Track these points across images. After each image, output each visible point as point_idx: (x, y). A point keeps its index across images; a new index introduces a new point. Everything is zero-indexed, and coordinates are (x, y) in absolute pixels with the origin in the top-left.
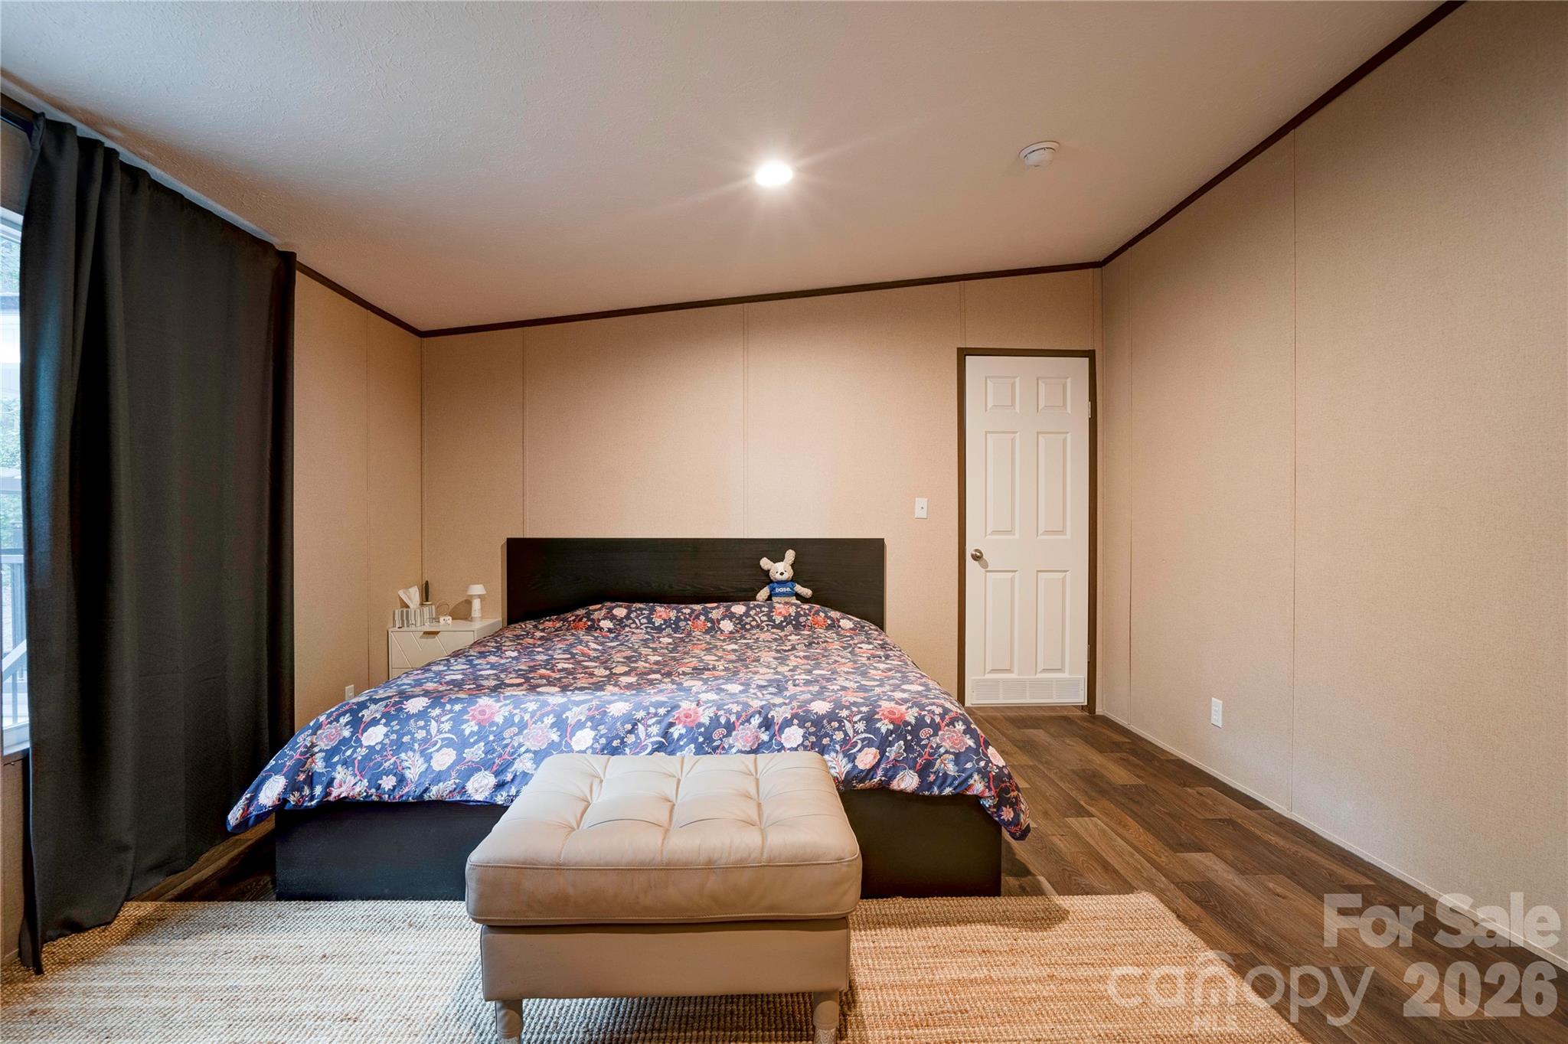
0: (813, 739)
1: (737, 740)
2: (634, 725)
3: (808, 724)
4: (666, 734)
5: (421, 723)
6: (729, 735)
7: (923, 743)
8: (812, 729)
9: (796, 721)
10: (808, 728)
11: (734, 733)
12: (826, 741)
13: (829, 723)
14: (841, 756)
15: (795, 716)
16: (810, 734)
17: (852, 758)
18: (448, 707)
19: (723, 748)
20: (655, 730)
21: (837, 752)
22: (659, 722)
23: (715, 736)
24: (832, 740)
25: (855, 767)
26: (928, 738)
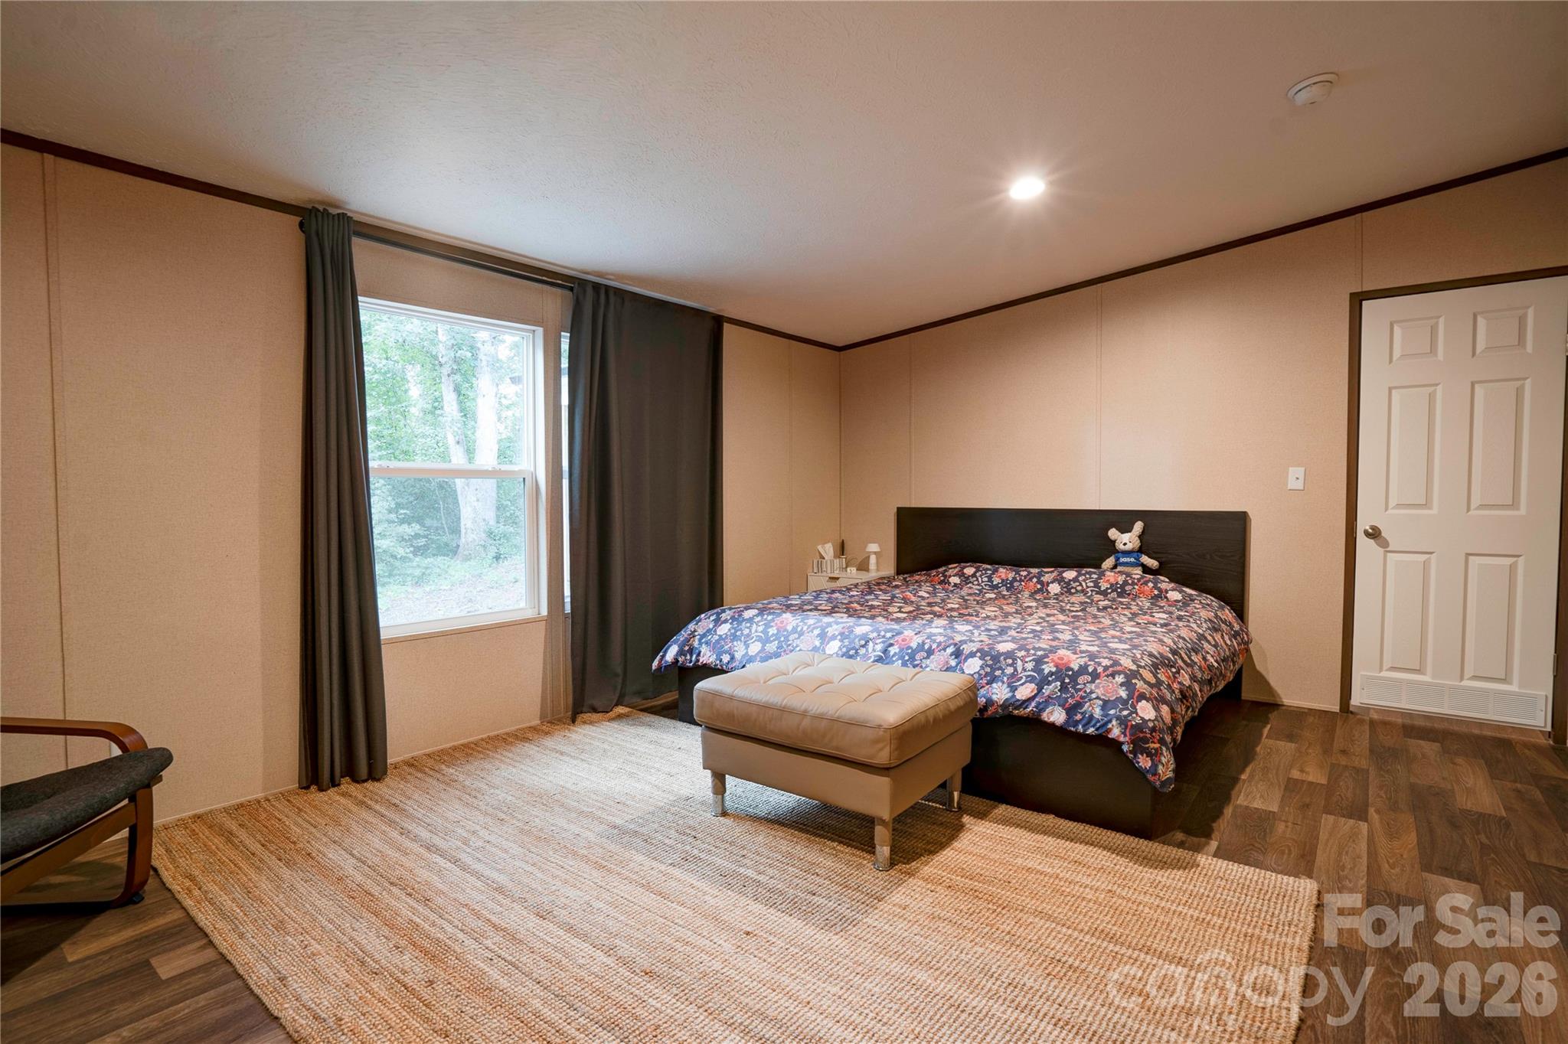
0: (988, 670)
1: (932, 662)
2: (867, 642)
3: (988, 658)
4: (885, 651)
5: (748, 625)
6: (928, 657)
7: (1078, 687)
8: (991, 662)
9: (979, 654)
10: (986, 661)
11: (932, 657)
12: (998, 673)
13: (1005, 659)
14: (1005, 685)
15: (978, 651)
16: (987, 666)
17: (1013, 689)
18: (765, 616)
19: (921, 667)
20: (879, 647)
21: (1003, 683)
22: (883, 642)
23: (918, 657)
24: (1003, 673)
25: (1014, 696)
26: (1084, 684)
